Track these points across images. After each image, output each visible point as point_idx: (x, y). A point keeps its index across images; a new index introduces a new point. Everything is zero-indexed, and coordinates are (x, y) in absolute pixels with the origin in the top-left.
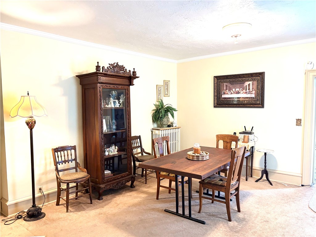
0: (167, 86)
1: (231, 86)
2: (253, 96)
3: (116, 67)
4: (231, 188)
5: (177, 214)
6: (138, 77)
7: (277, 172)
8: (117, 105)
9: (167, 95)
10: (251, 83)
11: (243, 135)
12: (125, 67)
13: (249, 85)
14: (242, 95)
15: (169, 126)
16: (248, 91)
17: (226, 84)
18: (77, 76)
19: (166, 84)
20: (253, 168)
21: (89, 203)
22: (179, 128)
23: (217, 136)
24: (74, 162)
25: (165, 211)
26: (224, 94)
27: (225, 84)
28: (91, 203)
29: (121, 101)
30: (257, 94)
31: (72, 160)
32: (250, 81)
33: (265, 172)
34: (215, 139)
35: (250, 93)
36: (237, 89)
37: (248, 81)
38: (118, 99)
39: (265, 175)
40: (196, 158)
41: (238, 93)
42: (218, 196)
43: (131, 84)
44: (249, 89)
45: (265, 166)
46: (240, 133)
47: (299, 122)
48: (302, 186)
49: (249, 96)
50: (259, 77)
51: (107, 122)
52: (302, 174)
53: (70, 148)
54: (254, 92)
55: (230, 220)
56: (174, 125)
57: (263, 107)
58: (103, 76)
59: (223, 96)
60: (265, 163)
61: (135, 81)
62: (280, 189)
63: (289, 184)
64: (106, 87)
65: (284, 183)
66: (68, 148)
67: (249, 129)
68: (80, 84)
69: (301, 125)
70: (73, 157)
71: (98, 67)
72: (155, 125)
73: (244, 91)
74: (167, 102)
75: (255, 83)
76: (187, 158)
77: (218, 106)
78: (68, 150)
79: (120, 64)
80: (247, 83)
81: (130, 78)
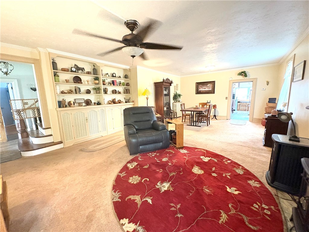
1: (202, 86)
2: (211, 89)
3: (168, 79)
5: (191, 125)
7: (219, 116)
9: (177, 90)
10: (210, 85)
14: (207, 89)
15: (179, 101)
19: (177, 85)
23: (199, 103)
25: (187, 125)
26: (200, 89)
27: (200, 85)
29: (167, 91)
33: (215, 116)
34: (199, 104)
35: (209, 88)
36: (205, 87)
37: (209, 84)
38: (166, 91)
41: (205, 89)
42: (202, 122)
43: (171, 85)
45: (215, 114)
47: (227, 98)
48: (227, 119)
49: (209, 89)
50: (213, 83)
56: (180, 101)
57: (214, 93)
58: (164, 83)
59: (199, 90)
60: (215, 112)
61: (172, 84)
62: (220, 121)
67: (209, 102)
71: (163, 80)
73: (207, 88)
75: (212, 85)
77: (197, 93)
80: (208, 85)
81: (171, 83)
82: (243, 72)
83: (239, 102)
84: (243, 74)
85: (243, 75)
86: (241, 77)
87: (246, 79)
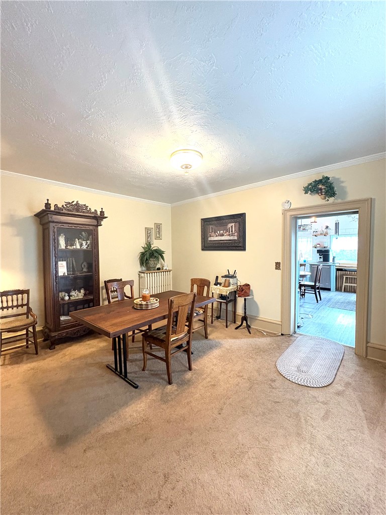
0: (159, 229)
1: (216, 228)
3: (76, 205)
4: (171, 344)
5: (115, 371)
6: (106, 217)
7: (259, 318)
8: (85, 247)
9: (159, 238)
10: (233, 224)
11: (224, 279)
12: (88, 207)
13: (232, 227)
14: (226, 238)
15: (158, 269)
16: (230, 233)
17: (212, 226)
18: (35, 215)
19: (158, 227)
20: (237, 313)
21: (33, 354)
22: (170, 271)
23: (193, 280)
24: (25, 307)
25: (107, 367)
26: (210, 236)
28: (37, 353)
29: (89, 242)
30: (239, 236)
31: (22, 306)
32: (233, 223)
33: (245, 319)
35: (232, 235)
36: (221, 232)
37: (230, 222)
39: (245, 322)
40: (139, 306)
41: (222, 235)
43: (99, 225)
44: (232, 231)
45: (245, 313)
46: (222, 277)
47: (278, 265)
48: (282, 335)
49: (231, 238)
50: (240, 219)
51: (69, 265)
52: (281, 322)
53: (11, 293)
54: (236, 234)
55: (170, 383)
57: (244, 250)
58: (55, 215)
59: (209, 239)
60: (245, 309)
61: (104, 222)
62: (257, 339)
63: (269, 333)
64: (62, 227)
65: (263, 331)
66: (9, 294)
67: (232, 273)
68: (40, 224)
69: (280, 269)
70: (25, 302)
71: (47, 205)
72: (144, 269)
73: (228, 233)
74: (156, 245)
75: (237, 224)
76: (133, 307)
77: (205, 248)
78: (9, 295)
79: (81, 203)
80: (230, 225)
81: (98, 219)
82: (320, 181)
83: (341, 270)
84: (323, 187)
85: (321, 189)
86: (316, 200)
87: (333, 204)
